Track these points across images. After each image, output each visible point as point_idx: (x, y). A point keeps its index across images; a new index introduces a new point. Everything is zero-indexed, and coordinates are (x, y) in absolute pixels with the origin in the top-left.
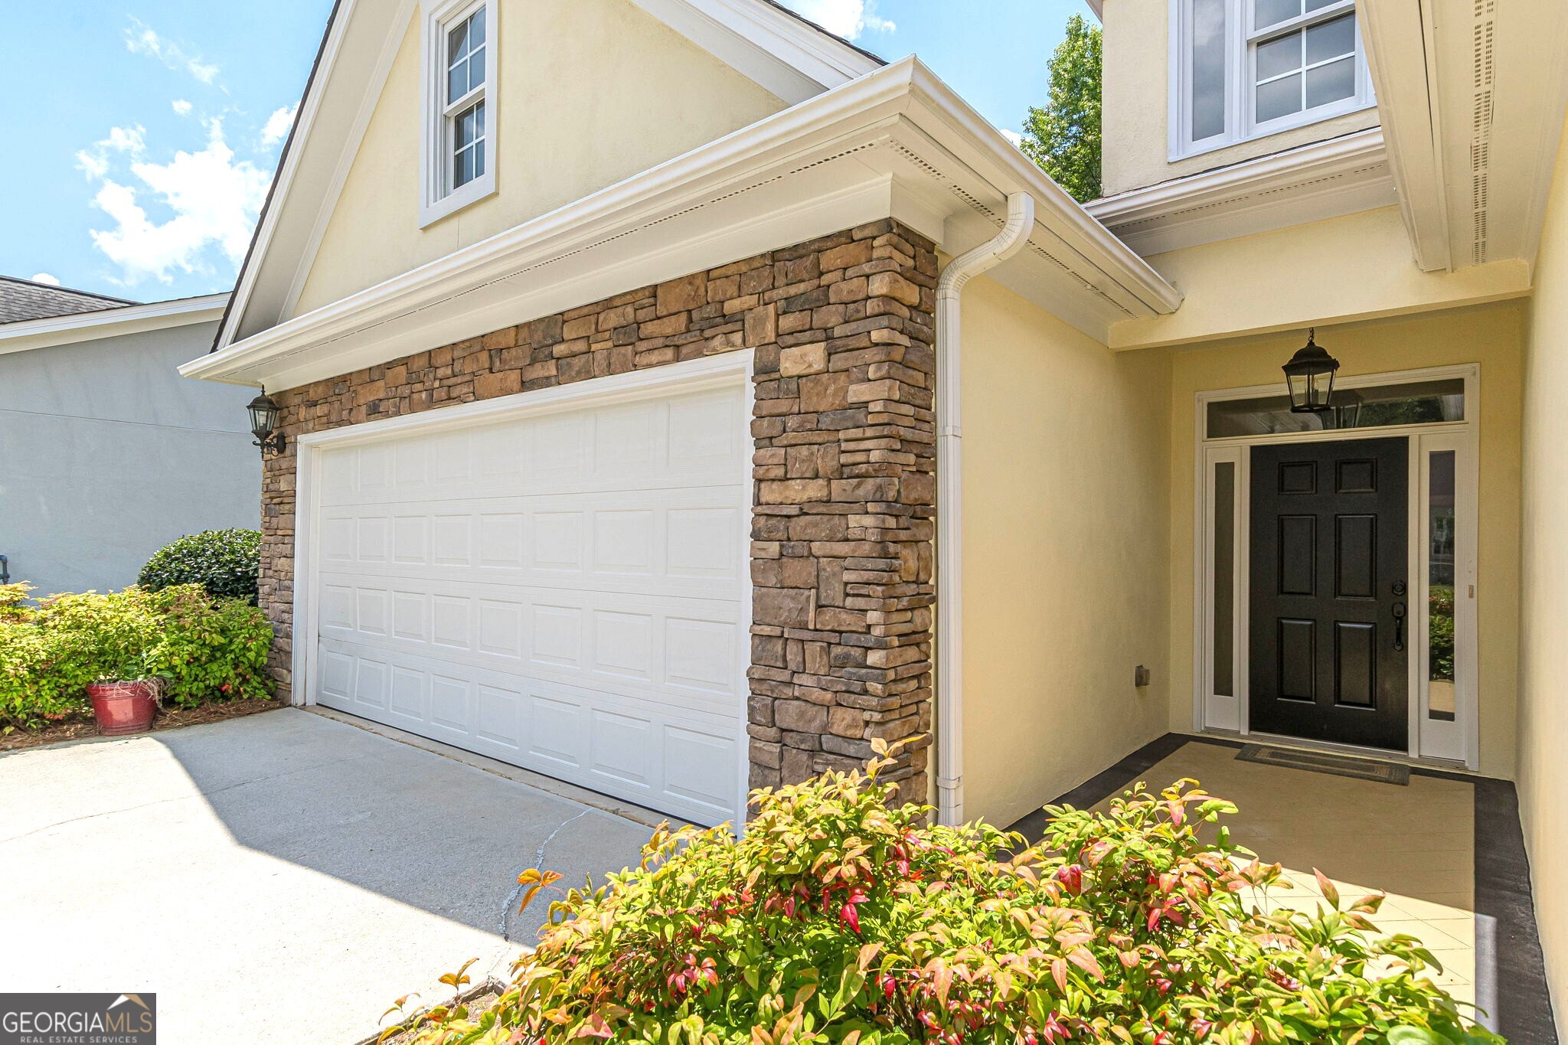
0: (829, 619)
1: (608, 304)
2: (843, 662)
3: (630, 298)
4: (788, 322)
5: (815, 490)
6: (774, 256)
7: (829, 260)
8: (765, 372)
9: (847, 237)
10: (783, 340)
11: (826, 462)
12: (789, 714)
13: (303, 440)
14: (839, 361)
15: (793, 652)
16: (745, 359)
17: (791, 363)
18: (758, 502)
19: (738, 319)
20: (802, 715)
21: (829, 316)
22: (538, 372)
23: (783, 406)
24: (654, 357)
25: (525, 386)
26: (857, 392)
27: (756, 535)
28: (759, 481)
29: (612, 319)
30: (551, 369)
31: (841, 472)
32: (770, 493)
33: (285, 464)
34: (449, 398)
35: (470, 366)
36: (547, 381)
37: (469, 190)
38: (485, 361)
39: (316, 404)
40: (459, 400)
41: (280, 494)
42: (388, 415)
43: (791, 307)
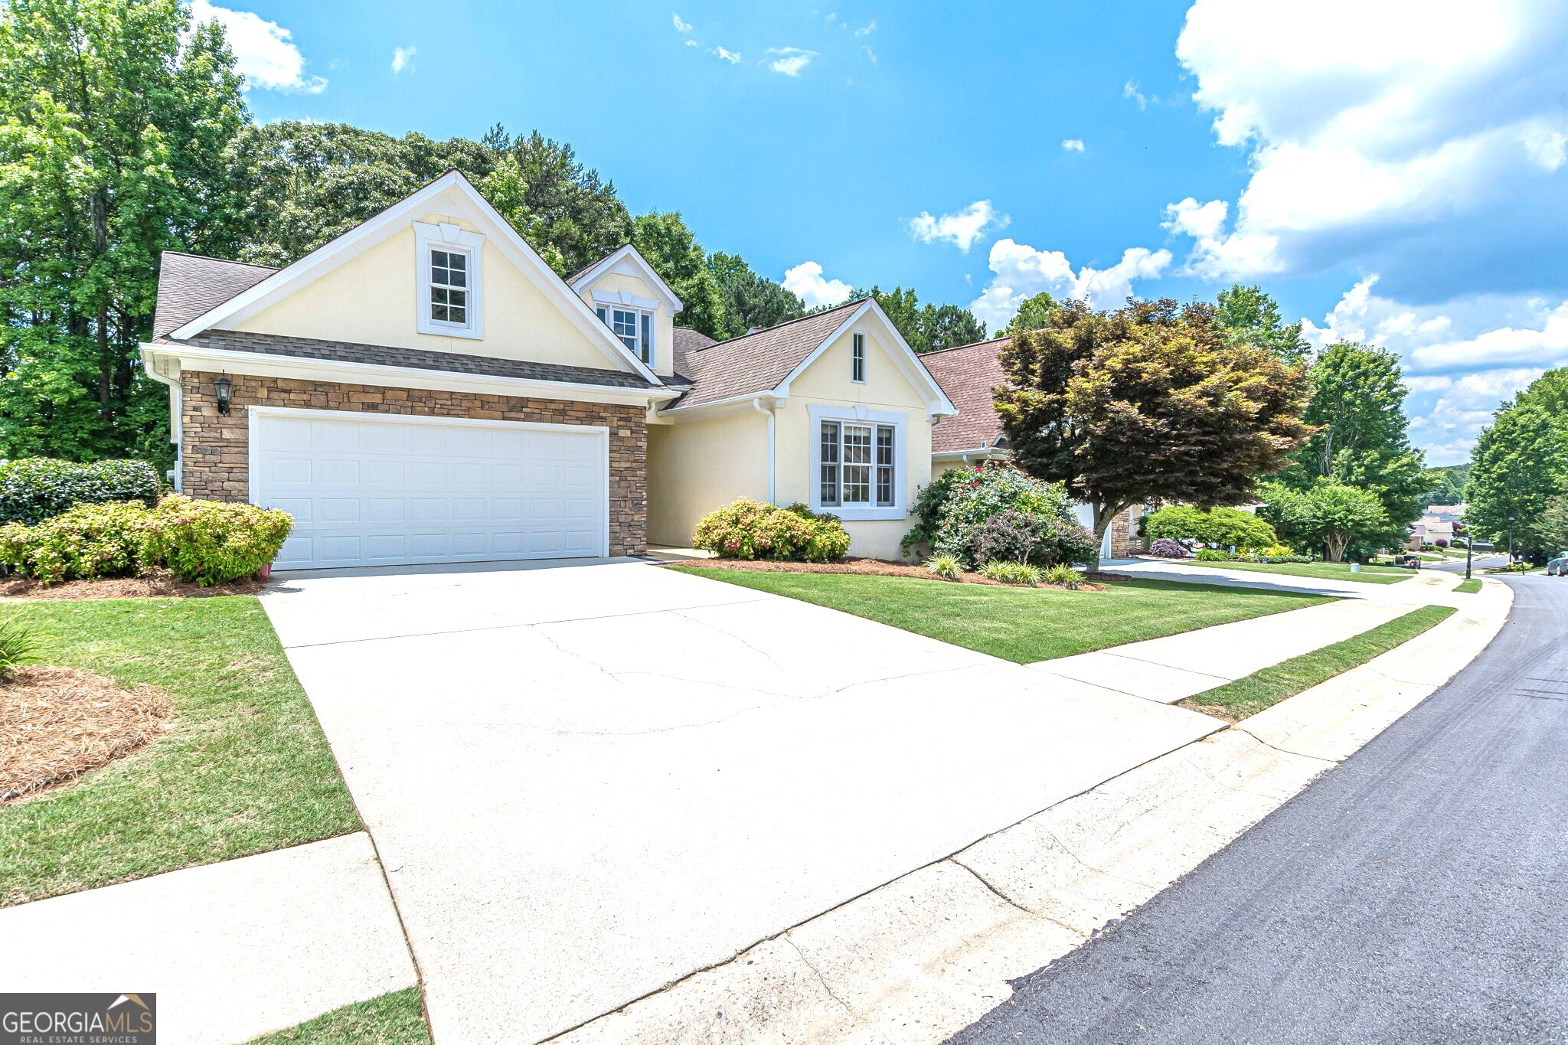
0: (634, 495)
1: (552, 401)
2: (637, 504)
3: (564, 403)
4: (620, 423)
5: (628, 465)
6: (617, 406)
7: (631, 411)
8: (613, 434)
9: (636, 407)
10: (618, 427)
11: (632, 458)
12: (622, 519)
13: (255, 411)
14: (634, 435)
15: (623, 504)
16: (606, 430)
17: (623, 433)
18: (611, 467)
19: (604, 418)
20: (626, 518)
21: (632, 424)
22: (513, 415)
23: (619, 443)
24: (572, 422)
25: (504, 419)
26: (639, 444)
27: (611, 475)
28: (611, 461)
29: (553, 406)
31: (636, 461)
32: (614, 465)
33: (233, 421)
34: (448, 415)
35: (465, 404)
36: (518, 419)
37: (447, 326)
38: (478, 403)
39: (289, 392)
40: (458, 416)
41: (221, 440)
42: (387, 412)
43: (621, 419)
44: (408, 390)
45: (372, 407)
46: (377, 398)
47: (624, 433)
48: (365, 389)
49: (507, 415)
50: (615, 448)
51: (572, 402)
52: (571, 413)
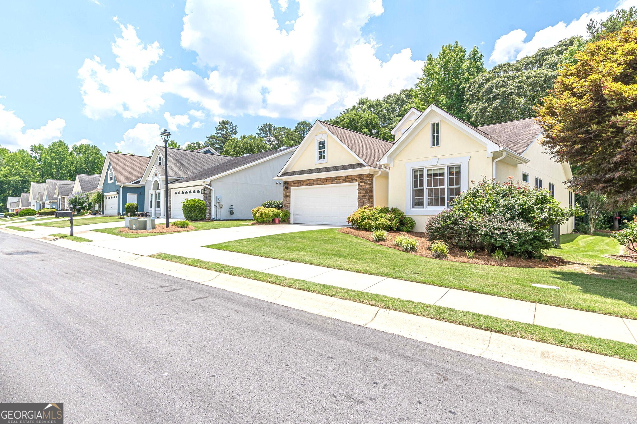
1: (342, 177)
3: (345, 176)
4: (361, 181)
5: (363, 194)
6: (359, 175)
7: (364, 176)
8: (359, 185)
9: (366, 174)
10: (360, 182)
13: (292, 188)
14: (365, 184)
16: (357, 183)
19: (356, 180)
21: (364, 180)
22: (333, 182)
23: (360, 187)
24: (347, 182)
25: (331, 184)
26: (367, 187)
27: (358, 198)
29: (343, 178)
30: (335, 182)
31: (365, 193)
32: (359, 195)
33: (288, 191)
34: (320, 184)
35: (323, 181)
36: (334, 183)
37: (322, 161)
38: (326, 180)
39: (295, 183)
40: (322, 184)
41: (287, 195)
42: (309, 185)
43: (361, 179)
44: (313, 179)
45: (307, 185)
46: (308, 182)
47: (362, 184)
48: (306, 180)
49: (332, 182)
50: (359, 189)
51: (347, 176)
52: (347, 179)
